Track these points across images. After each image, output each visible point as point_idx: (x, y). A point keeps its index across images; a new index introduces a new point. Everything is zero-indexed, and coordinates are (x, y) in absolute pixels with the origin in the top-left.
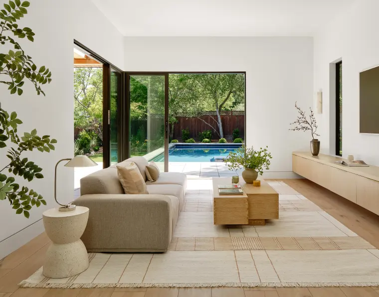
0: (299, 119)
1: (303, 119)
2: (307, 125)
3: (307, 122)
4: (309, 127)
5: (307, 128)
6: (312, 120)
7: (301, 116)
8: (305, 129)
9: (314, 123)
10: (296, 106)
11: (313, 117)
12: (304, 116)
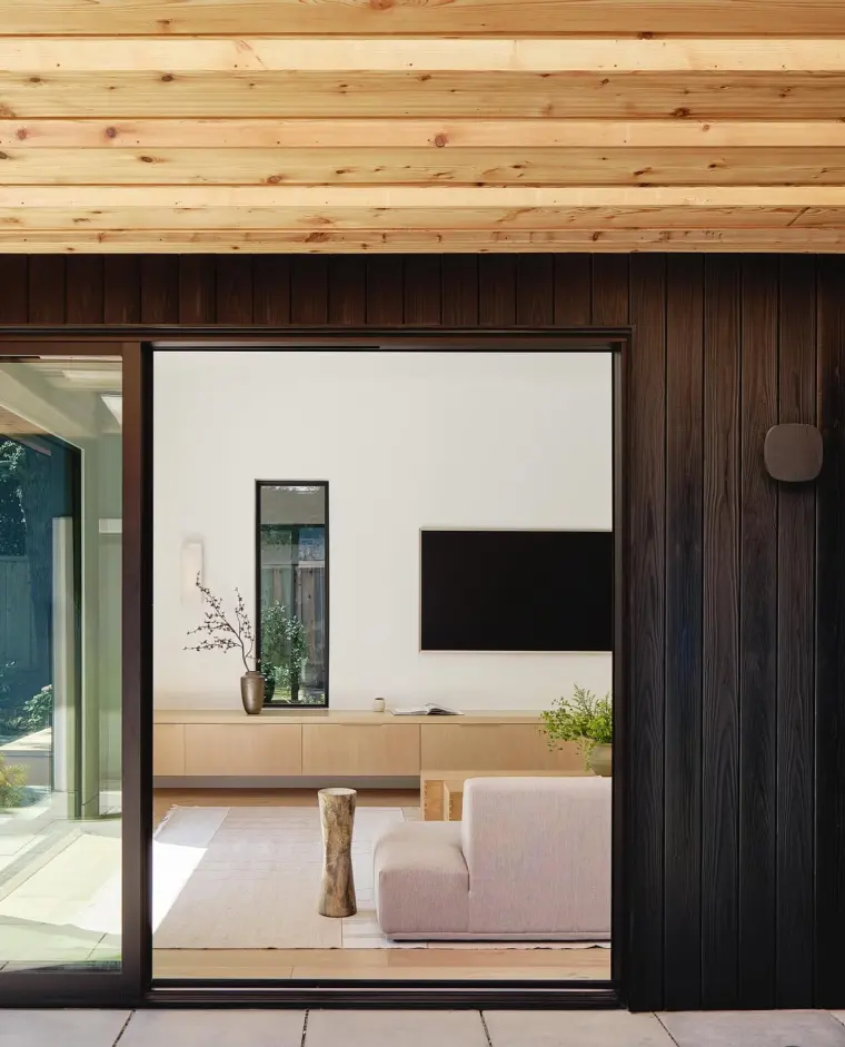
0: (208, 620)
1: (219, 619)
2: (229, 635)
3: (230, 628)
4: (236, 640)
5: (230, 644)
6: (242, 620)
7: (212, 611)
8: (225, 646)
9: (246, 630)
10: (197, 584)
11: (244, 613)
12: (221, 610)
